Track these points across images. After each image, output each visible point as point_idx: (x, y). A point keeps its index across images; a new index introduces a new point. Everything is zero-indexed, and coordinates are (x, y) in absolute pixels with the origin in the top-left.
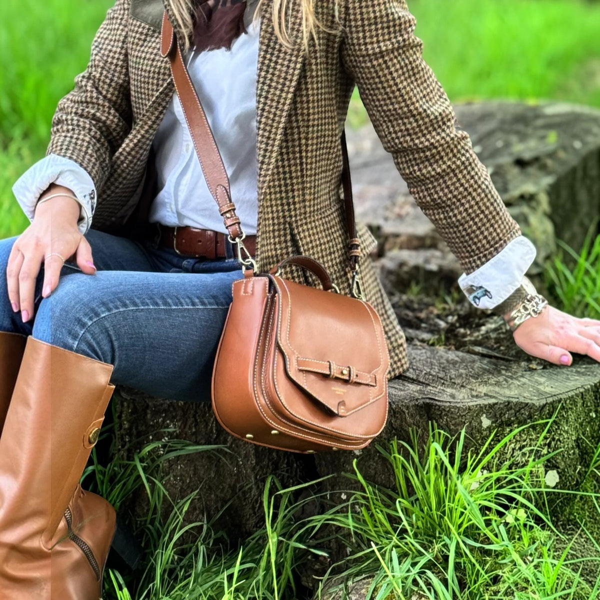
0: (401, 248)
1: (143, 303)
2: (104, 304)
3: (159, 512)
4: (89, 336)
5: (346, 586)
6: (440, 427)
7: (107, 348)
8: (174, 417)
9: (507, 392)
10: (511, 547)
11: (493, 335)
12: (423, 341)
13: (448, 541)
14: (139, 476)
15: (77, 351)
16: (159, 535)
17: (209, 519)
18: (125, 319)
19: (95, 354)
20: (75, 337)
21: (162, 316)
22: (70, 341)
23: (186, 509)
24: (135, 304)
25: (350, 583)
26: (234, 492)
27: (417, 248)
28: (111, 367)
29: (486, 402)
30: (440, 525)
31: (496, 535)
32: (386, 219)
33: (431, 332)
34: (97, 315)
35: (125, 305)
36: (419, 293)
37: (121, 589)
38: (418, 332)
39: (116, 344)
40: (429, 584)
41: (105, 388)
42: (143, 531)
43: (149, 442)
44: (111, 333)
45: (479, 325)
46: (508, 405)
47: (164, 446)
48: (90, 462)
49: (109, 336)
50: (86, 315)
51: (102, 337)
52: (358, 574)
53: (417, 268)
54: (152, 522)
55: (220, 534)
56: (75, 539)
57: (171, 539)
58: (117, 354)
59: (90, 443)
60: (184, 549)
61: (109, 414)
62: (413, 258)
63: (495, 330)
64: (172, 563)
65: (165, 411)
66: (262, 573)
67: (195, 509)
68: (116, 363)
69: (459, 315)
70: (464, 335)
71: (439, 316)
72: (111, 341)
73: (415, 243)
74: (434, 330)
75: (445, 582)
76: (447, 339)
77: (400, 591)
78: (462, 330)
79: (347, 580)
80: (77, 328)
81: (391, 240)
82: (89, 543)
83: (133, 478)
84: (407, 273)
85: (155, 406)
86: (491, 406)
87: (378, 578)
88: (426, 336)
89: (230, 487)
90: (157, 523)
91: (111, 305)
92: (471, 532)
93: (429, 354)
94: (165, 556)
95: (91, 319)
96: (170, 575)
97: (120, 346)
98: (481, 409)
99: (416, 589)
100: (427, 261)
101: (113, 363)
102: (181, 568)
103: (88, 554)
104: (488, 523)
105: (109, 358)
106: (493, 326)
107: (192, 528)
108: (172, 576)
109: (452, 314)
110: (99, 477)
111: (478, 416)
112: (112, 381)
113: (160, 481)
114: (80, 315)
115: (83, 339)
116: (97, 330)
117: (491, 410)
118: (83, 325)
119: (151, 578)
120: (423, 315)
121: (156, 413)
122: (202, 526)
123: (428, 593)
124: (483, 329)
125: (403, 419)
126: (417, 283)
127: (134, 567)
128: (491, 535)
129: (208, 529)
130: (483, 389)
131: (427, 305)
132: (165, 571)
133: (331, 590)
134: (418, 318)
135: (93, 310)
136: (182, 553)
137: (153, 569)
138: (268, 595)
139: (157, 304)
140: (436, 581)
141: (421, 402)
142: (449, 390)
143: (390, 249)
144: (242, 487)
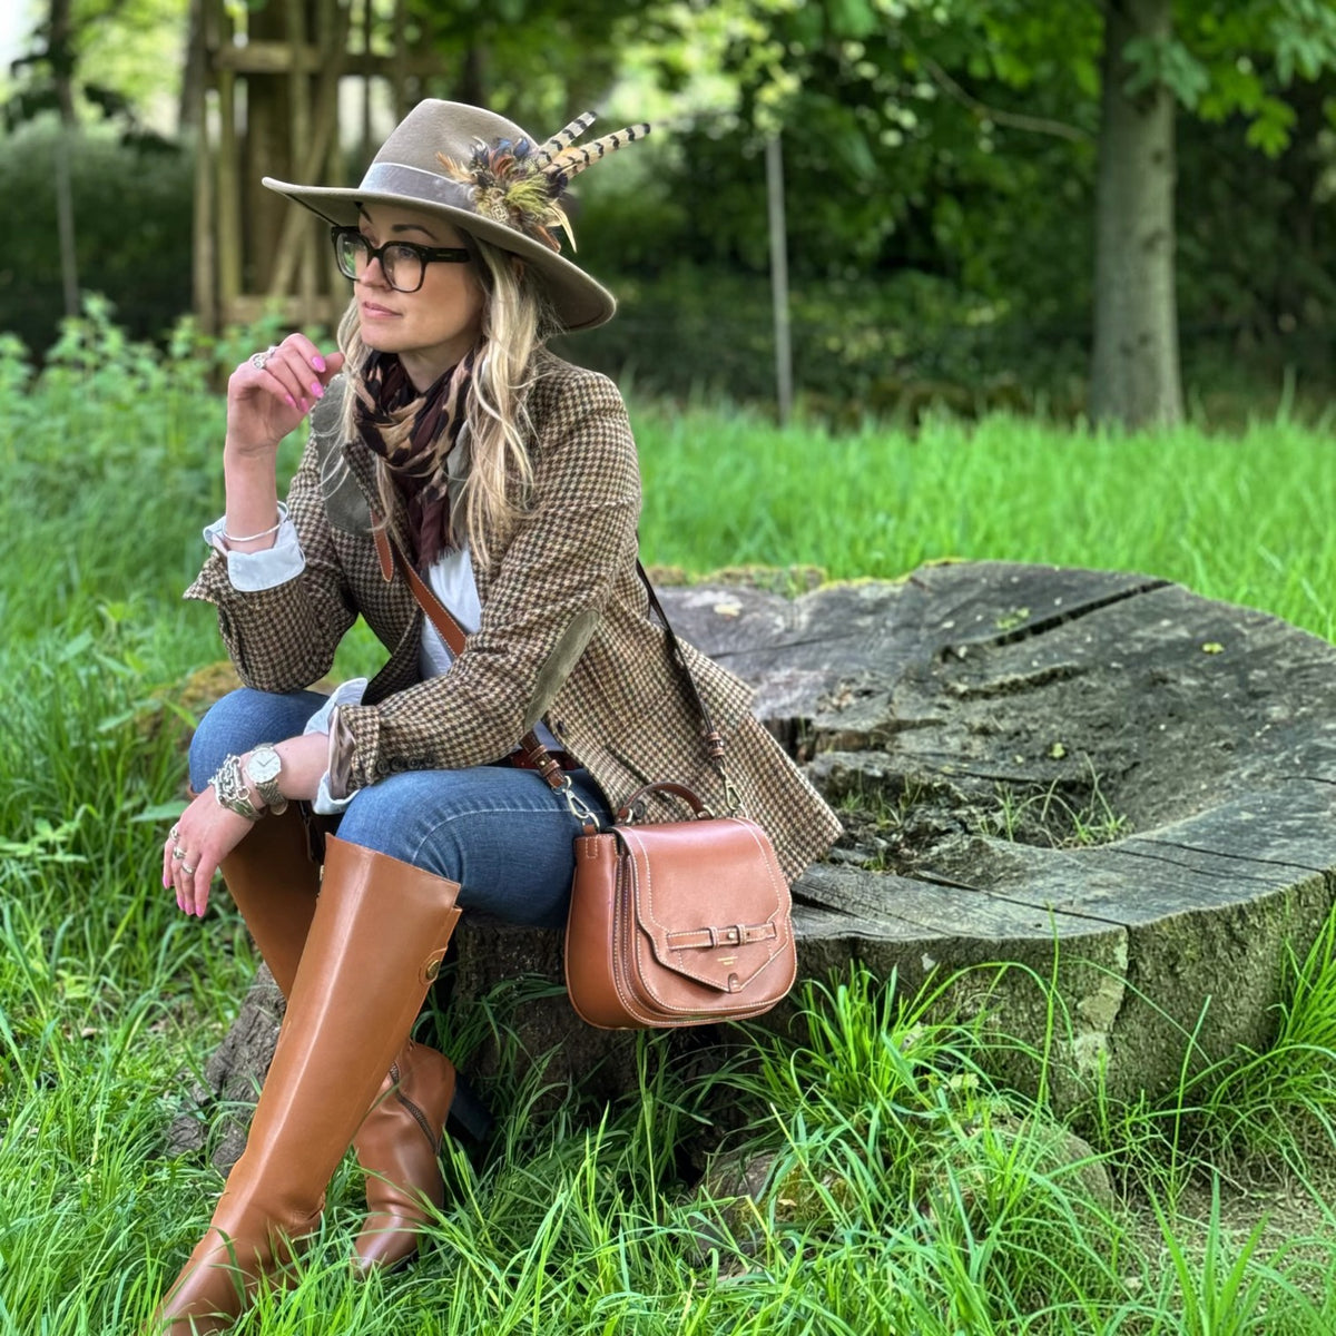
0: (836, 749)
1: (499, 805)
2: (450, 804)
3: (512, 1070)
4: (432, 845)
5: (743, 1163)
6: (867, 967)
7: (453, 859)
8: (532, 951)
9: (957, 926)
10: (950, 1116)
11: (946, 857)
12: (855, 864)
13: (871, 1107)
14: (488, 1024)
15: (416, 864)
16: (512, 1097)
17: (575, 1081)
18: (476, 824)
19: (440, 869)
20: (414, 846)
21: (522, 821)
22: (409, 850)
23: (545, 1065)
24: (489, 806)
25: (747, 1159)
26: (608, 1050)
27: (857, 749)
28: (458, 886)
29: (927, 937)
30: (864, 1090)
31: (932, 1101)
32: (819, 712)
33: (868, 852)
34: (442, 818)
35: (476, 807)
36: (856, 807)
37: (457, 1151)
38: (849, 853)
39: (464, 854)
40: (844, 1160)
41: (448, 911)
42: (492, 1094)
43: (499, 981)
44: (459, 840)
45: (929, 845)
46: (957, 942)
47: (519, 987)
48: (427, 1006)
49: (456, 844)
50: (428, 817)
51: (447, 846)
52: (758, 1149)
53: (854, 773)
54: (504, 1082)
55: (589, 1098)
56: (404, 1101)
57: (526, 1101)
58: (465, 867)
59: (428, 977)
60: (543, 1116)
61: (452, 944)
62: (850, 761)
63: (951, 850)
64: (528, 1133)
65: (520, 943)
66: (635, 1142)
67: (557, 1067)
68: (465, 879)
69: (905, 833)
70: (911, 857)
71: (879, 834)
72: (458, 852)
73: (856, 742)
74: (871, 851)
75: (864, 1159)
76: (887, 861)
77: (806, 1165)
78: (907, 851)
79: (745, 1155)
80: (418, 834)
81: (824, 738)
82: (422, 1107)
83: (480, 1024)
84: (841, 780)
85: (508, 936)
86: (935, 943)
87: (782, 1153)
88: (860, 858)
89: (602, 1041)
90: (509, 1083)
91: (459, 806)
92: (903, 1097)
93: (861, 879)
94: (519, 1123)
95: (434, 823)
96: (525, 1148)
97: (469, 857)
98: (924, 946)
99: (827, 1165)
100: (869, 765)
101: (460, 880)
102: (539, 1140)
103: (421, 1120)
104: (923, 1086)
105: (455, 872)
106: (947, 846)
107: (553, 1090)
108: (527, 1150)
109: (896, 831)
110: (438, 1024)
111: (918, 955)
112: (459, 902)
113: (515, 1030)
114: (422, 818)
115: (425, 847)
116: (441, 837)
117: (933, 947)
118: (425, 831)
119: (500, 1150)
120: (858, 833)
121: (509, 945)
122: (566, 1088)
123: (842, 1172)
124: (935, 849)
125: (821, 958)
126: (855, 793)
127: (480, 1137)
128: (926, 1102)
129: (574, 1093)
130: (926, 922)
131: (867, 821)
132: (517, 1143)
133: (724, 1167)
134: (852, 836)
135: (437, 812)
136: (542, 1121)
137: (503, 1140)
138: (644, 1171)
139: (515, 806)
140: (852, 1156)
141: (844, 935)
142: (882, 923)
143: (822, 751)
144: (617, 1044)
